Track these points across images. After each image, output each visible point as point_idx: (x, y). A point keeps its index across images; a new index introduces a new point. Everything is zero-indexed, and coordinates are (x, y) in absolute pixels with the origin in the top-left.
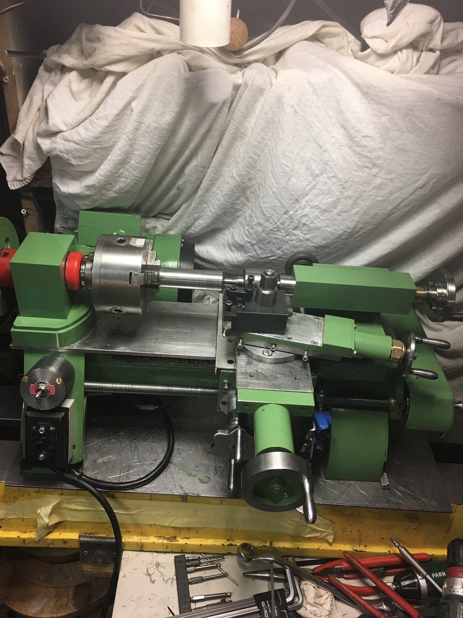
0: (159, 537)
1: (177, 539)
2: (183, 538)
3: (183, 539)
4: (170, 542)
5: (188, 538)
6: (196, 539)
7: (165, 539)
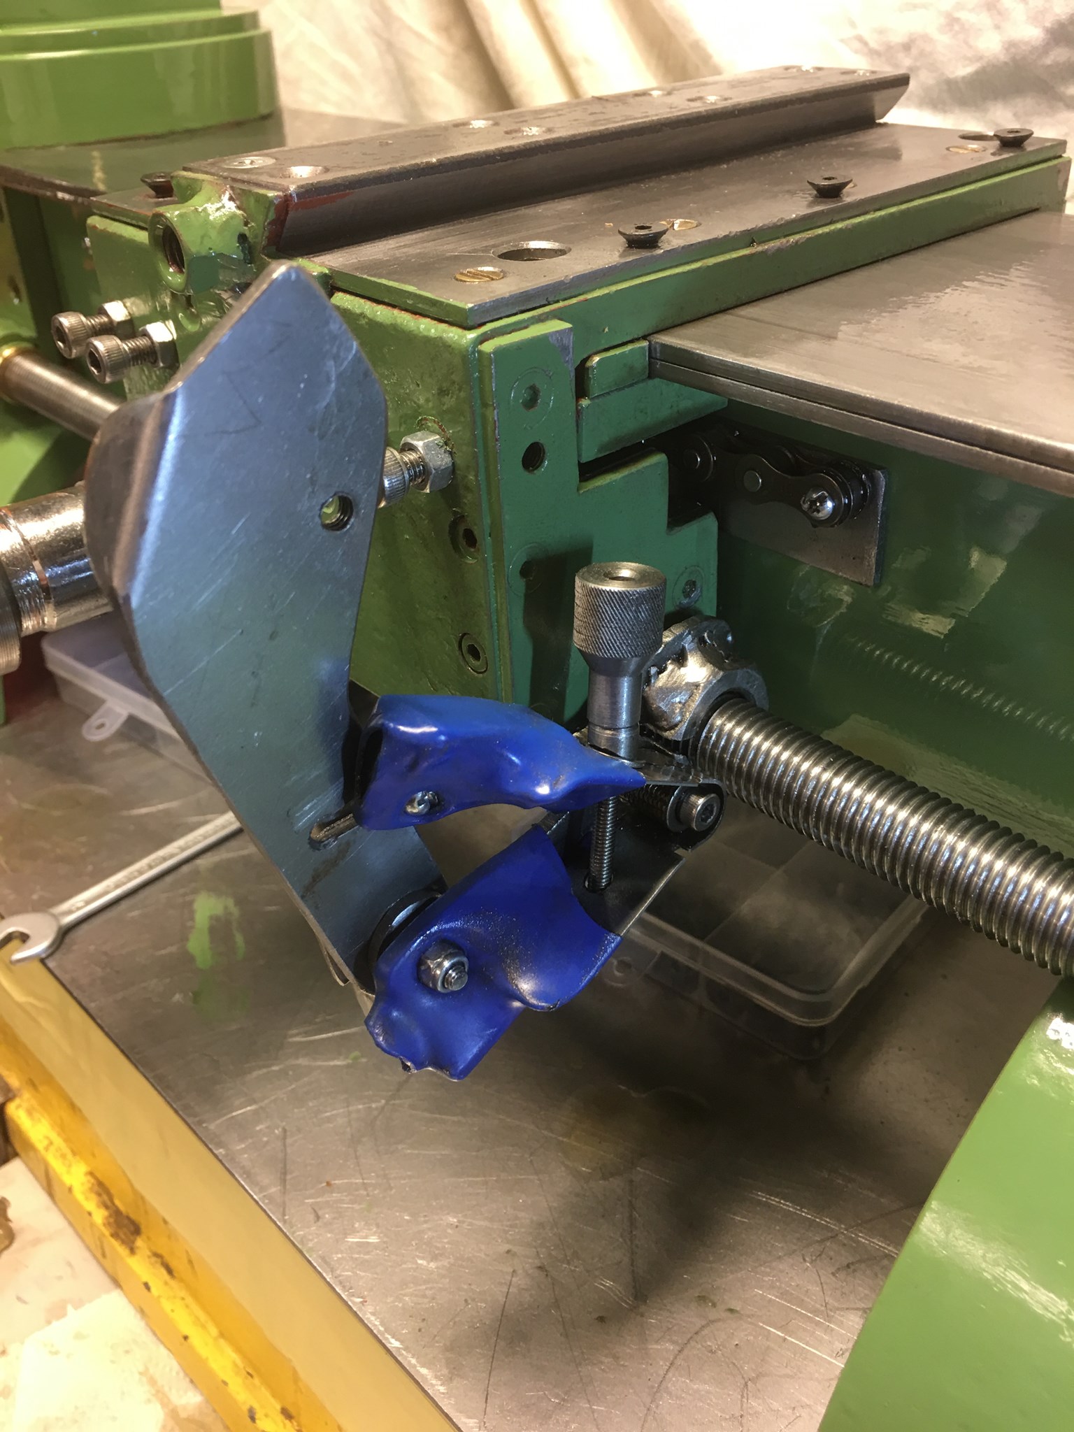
0: (100, 1184)
1: (139, 1242)
2: (156, 1255)
3: (154, 1259)
4: (107, 1232)
5: (170, 1271)
6: (189, 1300)
7: (107, 1207)
